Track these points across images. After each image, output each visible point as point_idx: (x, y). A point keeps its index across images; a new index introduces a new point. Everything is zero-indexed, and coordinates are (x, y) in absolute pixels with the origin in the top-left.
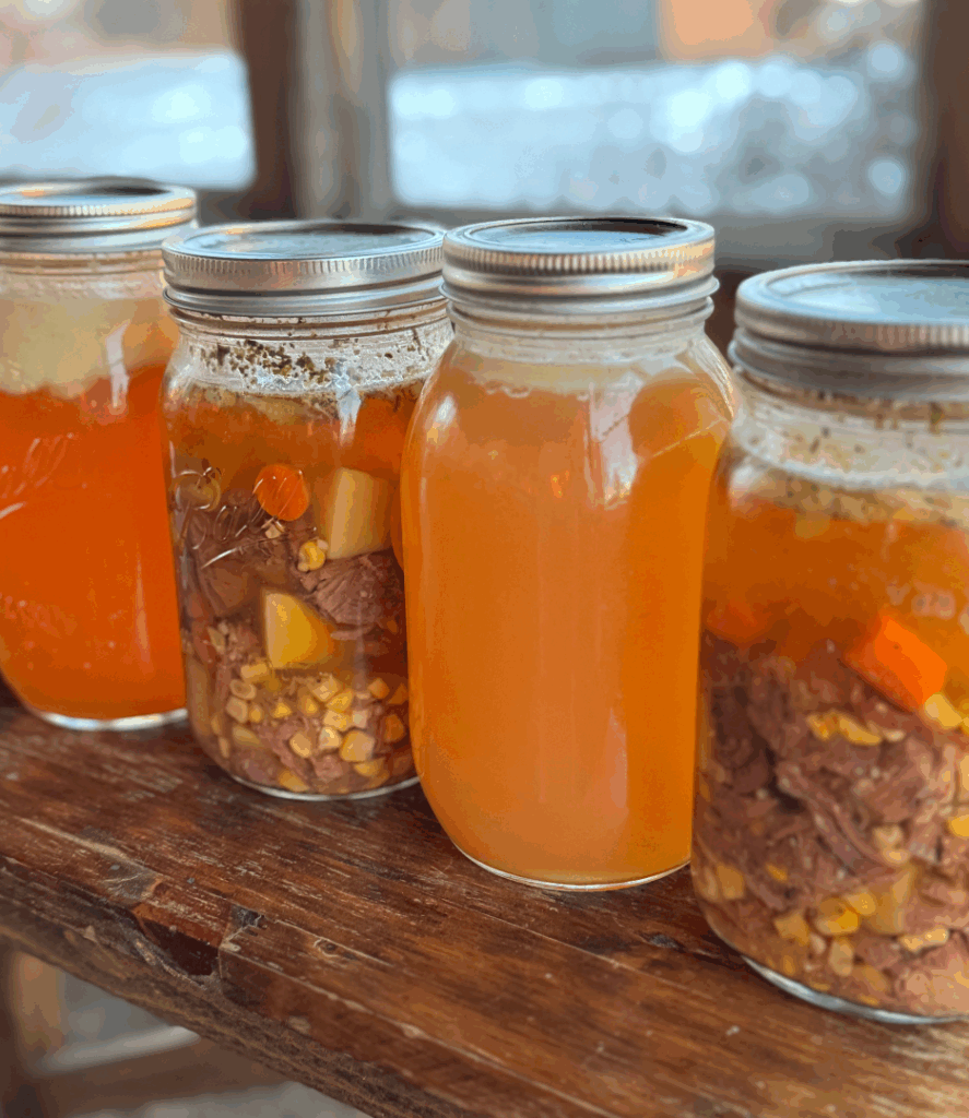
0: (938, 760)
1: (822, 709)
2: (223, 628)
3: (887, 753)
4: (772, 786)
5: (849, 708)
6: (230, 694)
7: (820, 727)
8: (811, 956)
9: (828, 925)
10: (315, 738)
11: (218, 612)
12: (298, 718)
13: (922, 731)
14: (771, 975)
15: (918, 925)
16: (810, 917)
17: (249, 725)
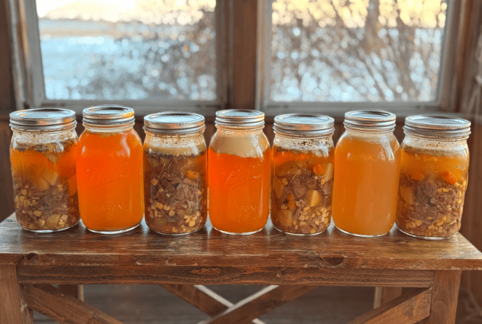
0: (456, 192)
1: (439, 187)
2: (301, 200)
3: (450, 193)
4: (429, 203)
5: (443, 186)
6: (300, 214)
7: (440, 190)
8: (435, 231)
9: (439, 225)
10: (320, 220)
11: (299, 197)
12: (317, 216)
13: (455, 188)
14: (426, 238)
15: (453, 220)
16: (435, 224)
17: (305, 221)
